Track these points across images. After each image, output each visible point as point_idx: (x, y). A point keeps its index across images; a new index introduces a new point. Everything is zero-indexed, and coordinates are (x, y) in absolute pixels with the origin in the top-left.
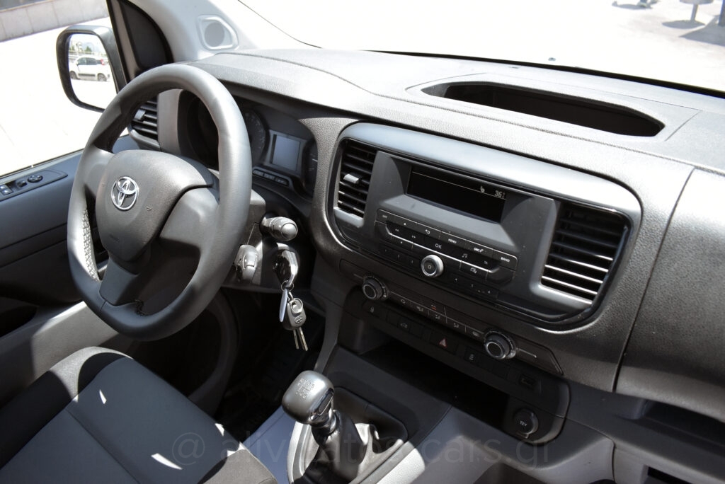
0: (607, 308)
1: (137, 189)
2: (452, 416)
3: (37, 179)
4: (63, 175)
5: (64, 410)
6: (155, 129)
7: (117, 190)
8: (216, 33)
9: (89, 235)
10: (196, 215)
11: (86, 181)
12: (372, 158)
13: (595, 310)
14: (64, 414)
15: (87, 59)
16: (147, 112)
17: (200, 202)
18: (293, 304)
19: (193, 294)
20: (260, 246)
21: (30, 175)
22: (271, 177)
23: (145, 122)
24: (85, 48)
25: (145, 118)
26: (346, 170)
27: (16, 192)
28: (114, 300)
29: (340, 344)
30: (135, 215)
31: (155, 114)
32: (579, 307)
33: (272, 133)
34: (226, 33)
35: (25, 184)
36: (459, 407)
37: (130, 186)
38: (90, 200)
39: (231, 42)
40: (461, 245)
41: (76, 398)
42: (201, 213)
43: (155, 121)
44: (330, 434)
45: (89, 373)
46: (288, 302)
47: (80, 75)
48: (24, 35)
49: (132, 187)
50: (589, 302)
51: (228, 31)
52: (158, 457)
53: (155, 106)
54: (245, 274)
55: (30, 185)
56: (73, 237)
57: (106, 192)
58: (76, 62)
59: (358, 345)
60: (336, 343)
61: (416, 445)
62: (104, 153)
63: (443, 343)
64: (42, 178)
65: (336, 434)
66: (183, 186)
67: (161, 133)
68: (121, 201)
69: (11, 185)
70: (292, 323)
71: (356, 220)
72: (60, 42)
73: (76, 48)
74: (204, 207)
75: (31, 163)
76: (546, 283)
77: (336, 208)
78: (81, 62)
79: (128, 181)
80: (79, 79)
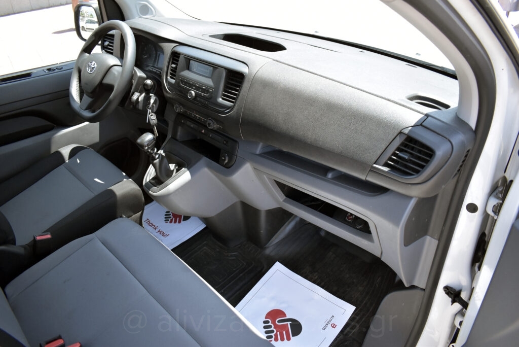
0: (236, 105)
1: (96, 65)
2: (204, 160)
3: (60, 69)
4: (72, 68)
5: (62, 166)
6: (112, 50)
7: (89, 66)
8: (145, 10)
9: (78, 87)
10: (115, 74)
11: (79, 65)
12: (179, 57)
13: (234, 106)
14: (62, 167)
15: (90, 20)
16: (110, 42)
17: (117, 70)
18: (152, 115)
19: (110, 102)
20: (143, 95)
21: (57, 67)
22: (155, 71)
23: (109, 47)
24: (90, 15)
25: (109, 45)
26: (173, 63)
27: (50, 72)
28: (84, 108)
29: (172, 137)
30: (94, 75)
31: (113, 43)
32: (230, 106)
33: (158, 53)
34: (150, 10)
35: (55, 70)
36: (207, 156)
37: (94, 64)
38: (80, 72)
39: (152, 14)
40: (200, 87)
41: (67, 161)
42: (116, 73)
43: (112, 46)
44: (156, 160)
45: (73, 153)
46: (149, 114)
47: (87, 29)
48: (61, 5)
49: (94, 65)
50: (233, 104)
51: (151, 10)
52: (96, 180)
53: (113, 40)
54: (132, 100)
55: (57, 70)
56: (72, 87)
57: (86, 67)
58: (85, 22)
59: (178, 137)
60: (171, 136)
61: (188, 169)
62: (87, 54)
63: (203, 131)
64: (62, 68)
65: (158, 160)
66: (112, 64)
67: (114, 52)
68: (90, 70)
69: (49, 70)
70: (151, 123)
71: (173, 81)
72: (76, 9)
73: (85, 14)
74: (118, 71)
75: (59, 63)
76: (223, 99)
77: (169, 78)
78: (87, 22)
79: (94, 62)
80: (86, 31)
